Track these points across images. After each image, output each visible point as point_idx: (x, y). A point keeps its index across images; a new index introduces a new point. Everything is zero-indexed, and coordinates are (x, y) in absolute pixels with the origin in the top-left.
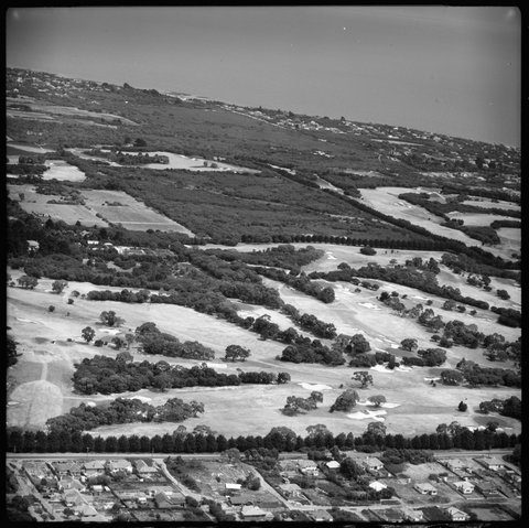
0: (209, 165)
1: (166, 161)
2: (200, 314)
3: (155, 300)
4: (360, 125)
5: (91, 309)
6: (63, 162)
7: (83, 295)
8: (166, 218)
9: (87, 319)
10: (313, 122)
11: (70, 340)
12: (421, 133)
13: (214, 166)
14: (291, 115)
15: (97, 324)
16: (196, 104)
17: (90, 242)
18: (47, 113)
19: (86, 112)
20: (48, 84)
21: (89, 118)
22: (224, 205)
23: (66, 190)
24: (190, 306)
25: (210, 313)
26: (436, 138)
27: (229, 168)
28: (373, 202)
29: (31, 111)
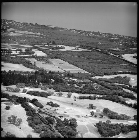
0: (76, 49)
1: (64, 48)
2: (114, 103)
3: (99, 98)
4: (103, 33)
5: (82, 103)
6: (37, 50)
7: (78, 98)
8: (77, 68)
9: (84, 107)
10: (91, 33)
11: (87, 116)
12: (120, 35)
13: (78, 49)
14: (85, 31)
15: (88, 108)
16: (57, 29)
17: (66, 78)
18: (21, 33)
19: (30, 32)
20: (15, 24)
21: (33, 35)
22: (90, 62)
23: (45, 60)
24: (110, 100)
25: (117, 102)
26: (125, 37)
27: (82, 50)
28: (128, 59)
29: (16, 33)
